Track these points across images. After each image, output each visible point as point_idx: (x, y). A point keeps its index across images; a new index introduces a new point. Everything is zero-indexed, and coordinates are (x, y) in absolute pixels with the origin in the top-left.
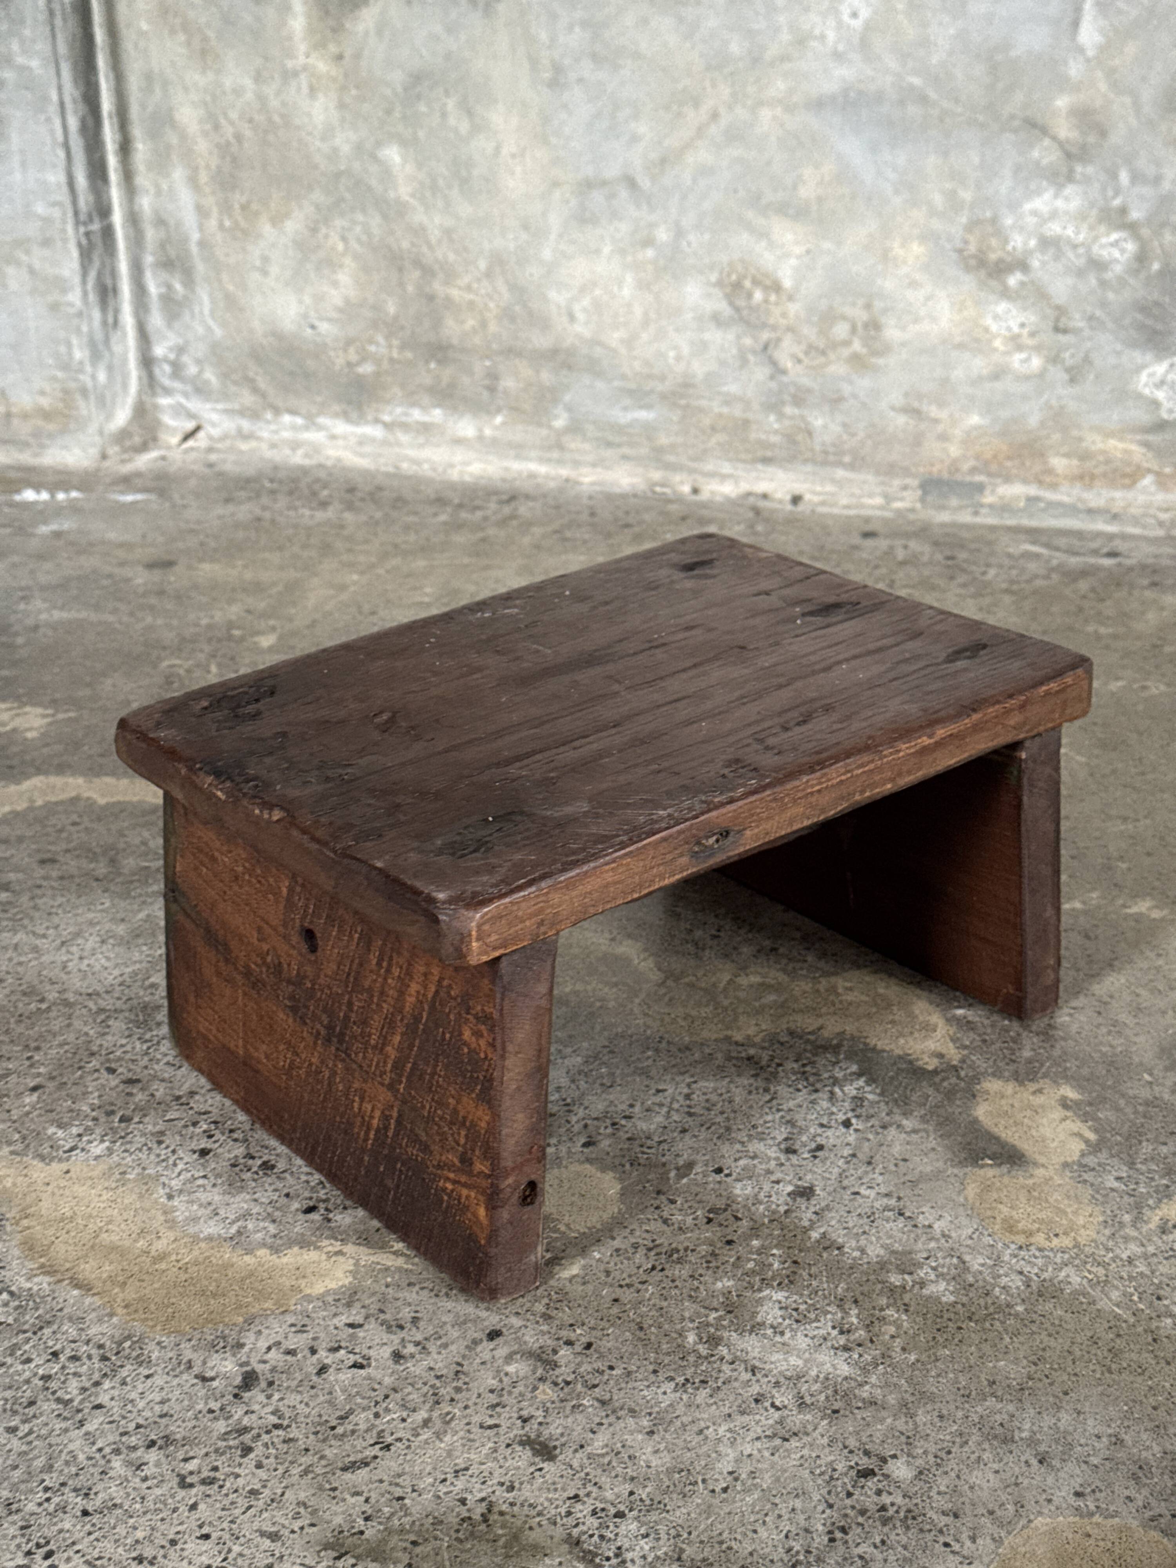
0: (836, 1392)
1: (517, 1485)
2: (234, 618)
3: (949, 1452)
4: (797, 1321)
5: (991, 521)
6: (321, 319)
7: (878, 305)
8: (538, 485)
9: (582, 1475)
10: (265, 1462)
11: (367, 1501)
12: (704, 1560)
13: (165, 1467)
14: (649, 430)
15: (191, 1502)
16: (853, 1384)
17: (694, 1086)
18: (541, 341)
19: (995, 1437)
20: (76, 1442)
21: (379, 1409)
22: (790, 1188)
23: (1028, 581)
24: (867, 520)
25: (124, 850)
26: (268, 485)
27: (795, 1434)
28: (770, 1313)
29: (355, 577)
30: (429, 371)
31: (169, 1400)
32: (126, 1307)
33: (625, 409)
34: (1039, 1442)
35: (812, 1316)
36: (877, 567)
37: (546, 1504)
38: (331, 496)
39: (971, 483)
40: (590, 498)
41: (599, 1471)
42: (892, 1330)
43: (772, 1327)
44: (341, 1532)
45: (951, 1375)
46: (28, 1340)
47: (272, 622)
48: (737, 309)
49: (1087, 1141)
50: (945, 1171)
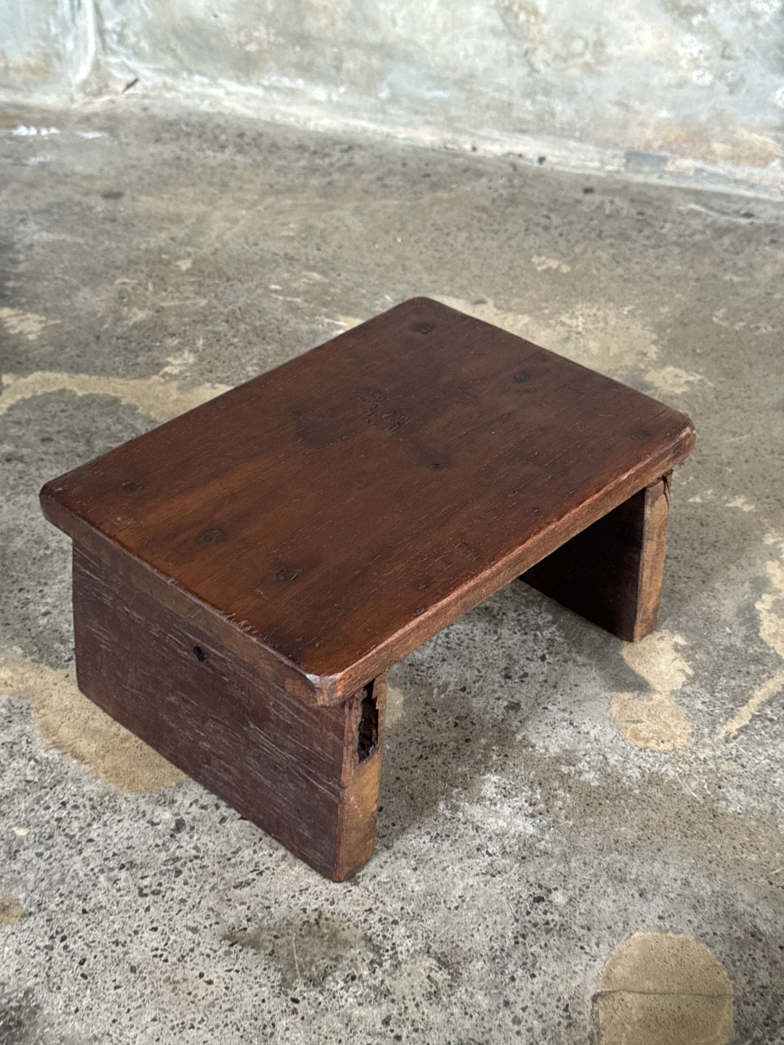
0: (525, 845)
1: (336, 901)
2: (163, 244)
3: (588, 887)
4: (505, 796)
5: (671, 183)
6: (221, 10)
7: (604, 30)
8: (368, 139)
9: (374, 895)
10: (189, 881)
11: (249, 908)
12: (443, 953)
13: (131, 882)
14: (444, 104)
15: (146, 906)
16: (535, 840)
17: (451, 628)
18: (372, 37)
19: (616, 878)
20: (77, 864)
21: (256, 847)
22: (506, 703)
23: (690, 236)
24: (588, 178)
25: (96, 433)
26: (184, 128)
27: (499, 872)
28: (489, 790)
29: (244, 212)
30: (295, 53)
31: (132, 837)
32: (106, 772)
33: (429, 89)
34: (640, 882)
35: (514, 793)
36: (591, 219)
37: (353, 914)
38: (227, 140)
39: (659, 157)
40: (403, 150)
41: (384, 894)
42: (560, 804)
43: (490, 800)
44: (233, 928)
45: (593, 836)
46: (47, 793)
47: (189, 249)
48: (508, 25)
49: (687, 676)
50: (600, 693)
